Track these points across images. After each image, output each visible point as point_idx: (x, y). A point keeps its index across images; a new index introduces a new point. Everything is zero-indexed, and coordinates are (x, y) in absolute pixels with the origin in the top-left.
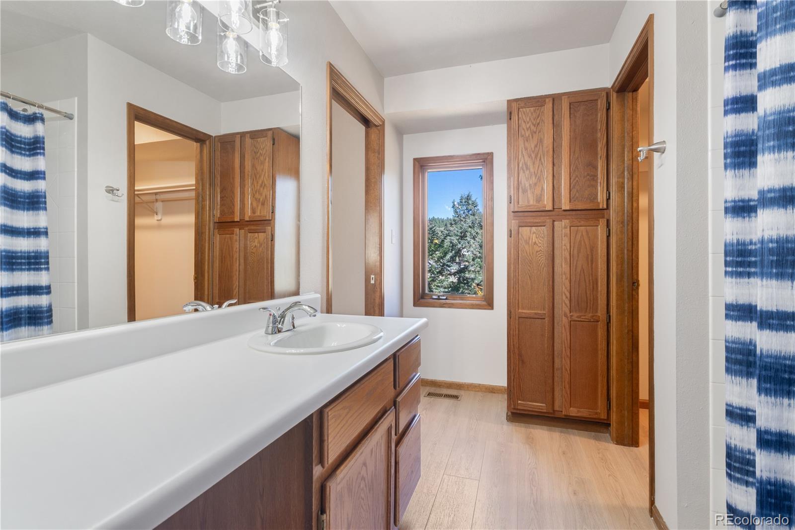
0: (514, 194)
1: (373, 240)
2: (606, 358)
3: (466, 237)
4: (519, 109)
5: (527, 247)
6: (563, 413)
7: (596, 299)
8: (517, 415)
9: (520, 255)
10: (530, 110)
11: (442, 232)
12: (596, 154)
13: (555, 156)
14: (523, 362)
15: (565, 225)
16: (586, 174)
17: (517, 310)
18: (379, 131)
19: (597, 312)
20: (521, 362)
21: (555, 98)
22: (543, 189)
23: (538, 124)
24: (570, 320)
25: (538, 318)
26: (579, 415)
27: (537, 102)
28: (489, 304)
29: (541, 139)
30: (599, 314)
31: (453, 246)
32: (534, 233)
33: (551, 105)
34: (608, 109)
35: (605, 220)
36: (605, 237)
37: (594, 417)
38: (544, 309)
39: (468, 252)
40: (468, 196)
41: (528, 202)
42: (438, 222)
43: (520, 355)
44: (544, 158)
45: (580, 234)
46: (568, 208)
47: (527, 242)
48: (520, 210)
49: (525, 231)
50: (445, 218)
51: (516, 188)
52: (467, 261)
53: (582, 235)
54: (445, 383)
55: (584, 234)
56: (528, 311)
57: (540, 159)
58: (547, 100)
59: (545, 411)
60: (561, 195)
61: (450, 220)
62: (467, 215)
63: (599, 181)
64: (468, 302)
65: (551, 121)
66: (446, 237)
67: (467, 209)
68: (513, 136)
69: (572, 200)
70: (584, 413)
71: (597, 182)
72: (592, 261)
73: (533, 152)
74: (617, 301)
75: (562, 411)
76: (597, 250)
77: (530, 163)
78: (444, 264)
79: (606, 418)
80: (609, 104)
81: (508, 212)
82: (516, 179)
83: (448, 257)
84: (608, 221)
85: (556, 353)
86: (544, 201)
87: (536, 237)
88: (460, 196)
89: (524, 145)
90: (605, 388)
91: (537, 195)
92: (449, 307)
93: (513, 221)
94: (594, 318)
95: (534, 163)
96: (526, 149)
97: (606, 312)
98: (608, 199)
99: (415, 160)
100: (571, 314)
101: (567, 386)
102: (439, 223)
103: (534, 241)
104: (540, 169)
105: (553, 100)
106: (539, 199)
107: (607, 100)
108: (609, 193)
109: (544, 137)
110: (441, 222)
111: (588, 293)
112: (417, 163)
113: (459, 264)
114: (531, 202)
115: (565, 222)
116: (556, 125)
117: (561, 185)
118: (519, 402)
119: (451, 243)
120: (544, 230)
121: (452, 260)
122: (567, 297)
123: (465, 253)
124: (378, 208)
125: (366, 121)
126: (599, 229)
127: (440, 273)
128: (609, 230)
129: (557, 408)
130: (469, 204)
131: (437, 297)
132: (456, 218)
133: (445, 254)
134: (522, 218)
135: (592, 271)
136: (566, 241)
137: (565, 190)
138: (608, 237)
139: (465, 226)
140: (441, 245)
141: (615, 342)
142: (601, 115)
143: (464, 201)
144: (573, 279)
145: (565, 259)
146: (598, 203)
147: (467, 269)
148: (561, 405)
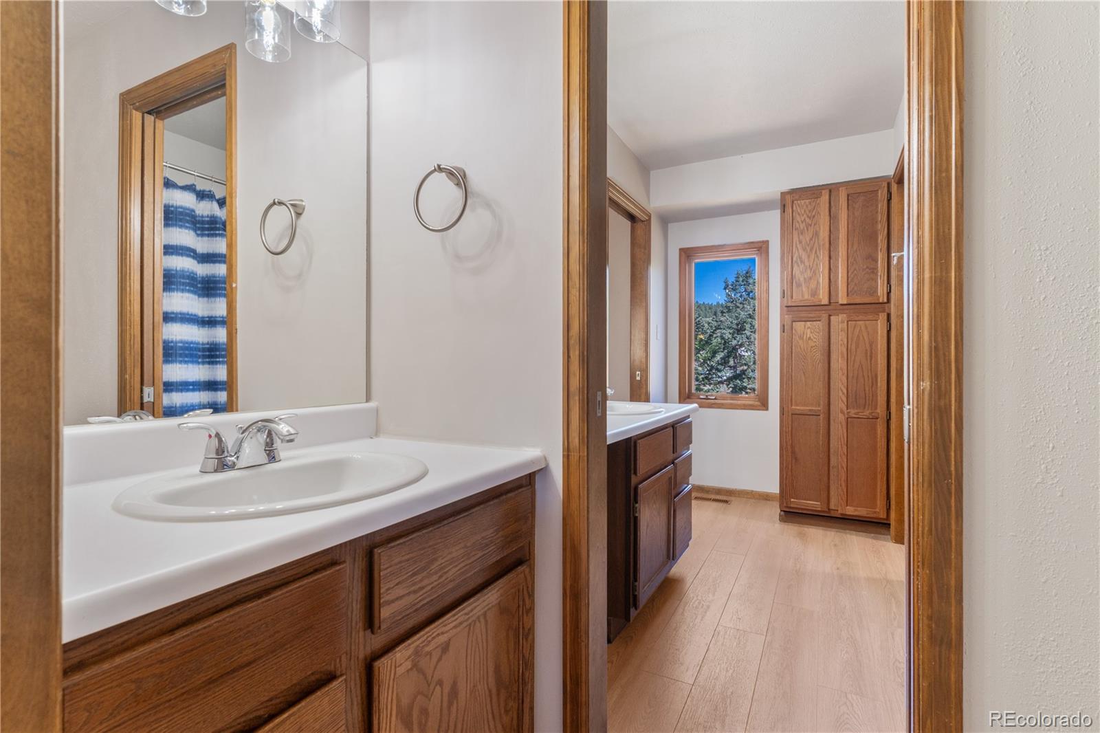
0: (787, 288)
1: (638, 336)
2: (885, 456)
3: (745, 330)
4: (793, 202)
5: (801, 342)
6: (839, 512)
7: (875, 395)
8: (791, 515)
9: (793, 351)
10: (805, 203)
11: (709, 323)
12: (877, 246)
13: (832, 249)
14: (796, 459)
15: (842, 320)
16: (865, 267)
17: (790, 406)
18: (646, 226)
19: (876, 409)
20: (794, 461)
21: (832, 189)
22: (818, 283)
23: (814, 216)
24: (846, 416)
25: (813, 415)
26: (856, 513)
27: (811, 193)
28: (764, 404)
29: (816, 231)
30: (878, 411)
31: (726, 342)
32: (809, 328)
33: (827, 197)
34: (889, 200)
35: (886, 314)
36: (885, 332)
37: (872, 516)
38: (819, 406)
39: (747, 351)
40: (747, 273)
41: (803, 296)
42: (703, 309)
43: (793, 452)
44: (820, 252)
45: (859, 328)
46: (845, 302)
47: (801, 338)
48: (793, 305)
49: (799, 326)
50: (715, 303)
51: (790, 282)
52: (745, 365)
53: (861, 330)
54: (714, 489)
55: (863, 328)
56: (802, 408)
57: (816, 253)
58: (823, 192)
59: (819, 509)
60: (838, 288)
61: (722, 305)
62: (745, 300)
63: (879, 274)
64: (739, 402)
65: (827, 214)
66: (715, 330)
67: (745, 291)
68: (787, 228)
69: (850, 294)
70: (862, 512)
71: (877, 275)
72: (871, 357)
73: (808, 245)
74: (896, 397)
75: (837, 510)
76: (877, 346)
77: (804, 256)
78: (712, 367)
79: (885, 517)
80: (890, 193)
81: (781, 306)
82: (790, 273)
83: (718, 357)
84: (889, 316)
85: (832, 450)
86: (819, 294)
87: (811, 332)
88: (736, 273)
89: (799, 238)
90: (885, 486)
91: (812, 290)
92: (719, 408)
93: (786, 316)
94: (873, 414)
95: (809, 257)
96: (800, 242)
97: (886, 409)
98: (889, 293)
99: (681, 250)
100: (849, 411)
101: (844, 485)
102: (706, 310)
103: (808, 336)
104: (815, 263)
105: (830, 191)
106: (814, 293)
107: (888, 191)
108: (890, 286)
109: (820, 229)
110: (708, 308)
111: (867, 389)
112: (683, 253)
113: (734, 368)
114: (806, 297)
115: (842, 317)
116: (832, 217)
117: (838, 278)
118: (792, 500)
119: (722, 338)
120: (820, 326)
121: (724, 362)
122: (843, 394)
123: (743, 353)
124: (644, 304)
125: (632, 218)
126: (879, 324)
127: (707, 379)
128: (890, 324)
129: (832, 507)
130: (750, 284)
131: (705, 397)
132: (729, 304)
133: (714, 353)
134: (796, 313)
135: (871, 367)
136: (843, 336)
137: (842, 284)
138: (889, 332)
139: (743, 315)
140: (708, 342)
141: (894, 438)
142: (882, 206)
143: (741, 279)
144: (850, 375)
145: (842, 353)
146: (879, 298)
147: (745, 374)
148: (838, 505)
